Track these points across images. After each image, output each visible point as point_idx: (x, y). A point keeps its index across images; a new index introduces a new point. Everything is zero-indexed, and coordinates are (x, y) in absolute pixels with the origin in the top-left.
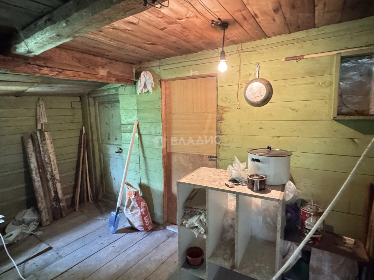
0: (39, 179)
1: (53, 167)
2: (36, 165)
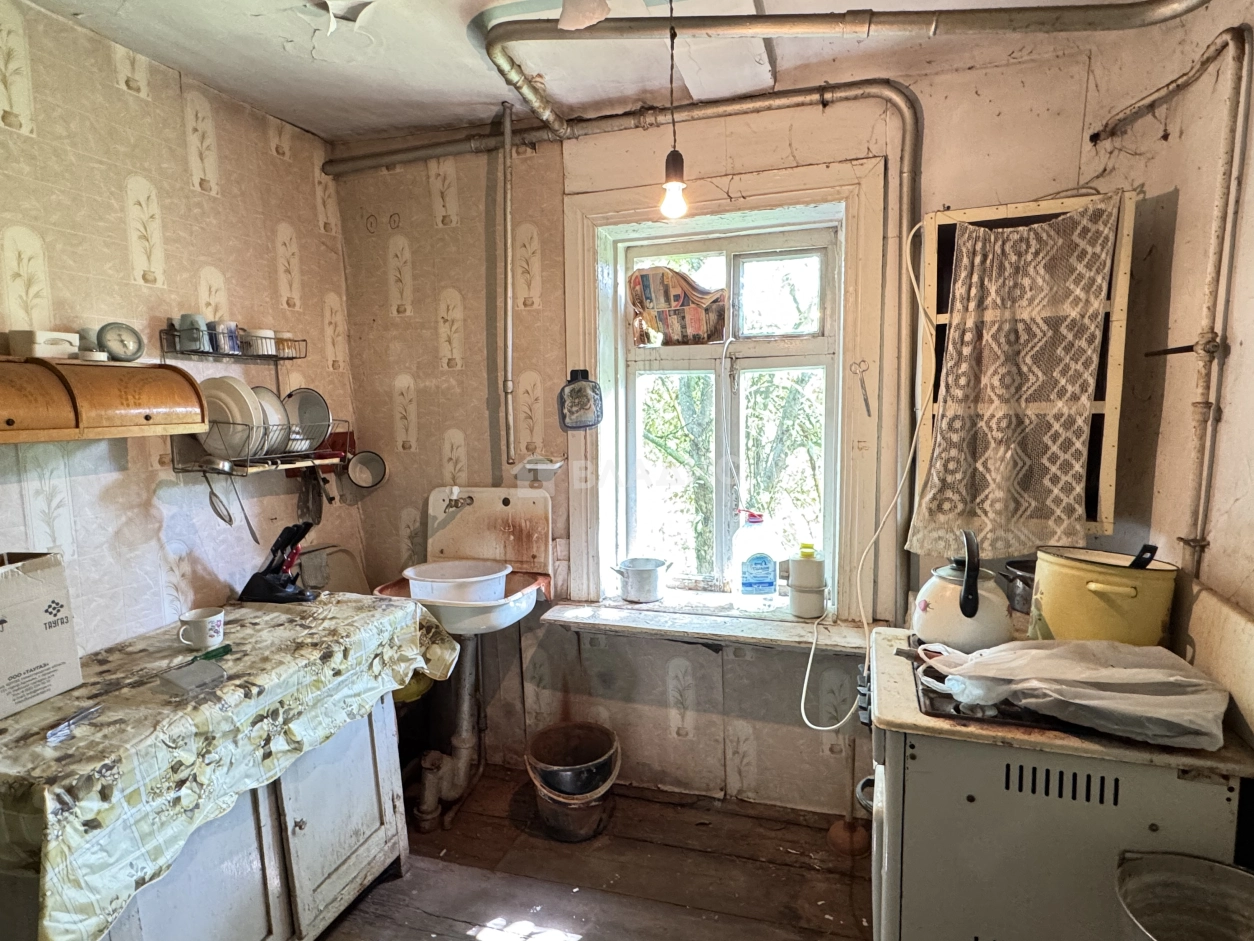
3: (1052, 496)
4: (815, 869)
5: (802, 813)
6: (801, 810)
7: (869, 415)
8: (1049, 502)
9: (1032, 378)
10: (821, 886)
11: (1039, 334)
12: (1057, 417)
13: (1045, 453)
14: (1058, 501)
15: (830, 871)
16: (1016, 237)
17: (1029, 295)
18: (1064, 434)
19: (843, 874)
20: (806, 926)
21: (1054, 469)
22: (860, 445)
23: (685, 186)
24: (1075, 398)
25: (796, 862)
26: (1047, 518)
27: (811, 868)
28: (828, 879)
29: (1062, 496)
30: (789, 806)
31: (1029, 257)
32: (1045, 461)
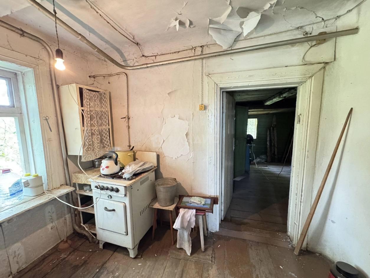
0: (269, 145)
1: (275, 142)
2: (269, 139)
3: (105, 144)
4: (66, 257)
5: (46, 254)
6: (45, 254)
7: (51, 131)
8: (105, 145)
9: (99, 122)
10: (73, 257)
11: (100, 114)
12: (104, 129)
13: (103, 136)
14: (106, 144)
15: (70, 253)
16: (93, 94)
17: (97, 106)
18: (105, 132)
19: (73, 251)
20: (81, 264)
21: (105, 139)
22: (49, 140)
23: (64, 61)
24: (106, 125)
25: (59, 261)
26: (105, 148)
27: (64, 258)
28: (72, 255)
29: (107, 143)
30: (40, 256)
31: (96, 99)
32: (103, 137)
